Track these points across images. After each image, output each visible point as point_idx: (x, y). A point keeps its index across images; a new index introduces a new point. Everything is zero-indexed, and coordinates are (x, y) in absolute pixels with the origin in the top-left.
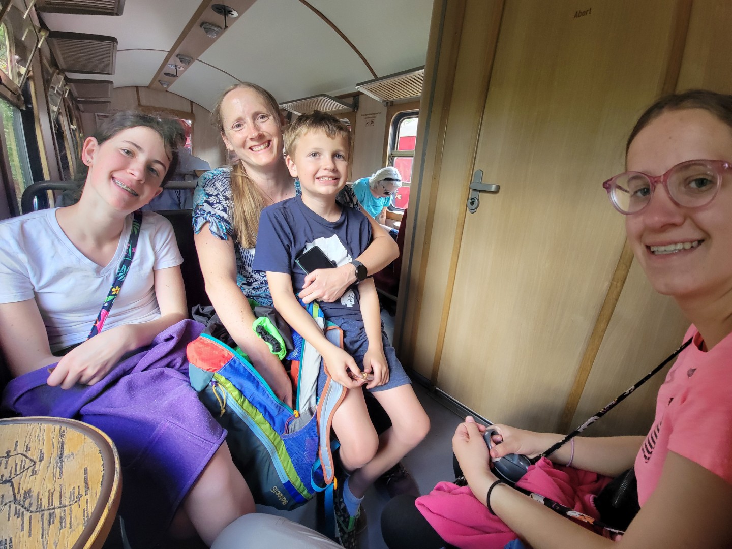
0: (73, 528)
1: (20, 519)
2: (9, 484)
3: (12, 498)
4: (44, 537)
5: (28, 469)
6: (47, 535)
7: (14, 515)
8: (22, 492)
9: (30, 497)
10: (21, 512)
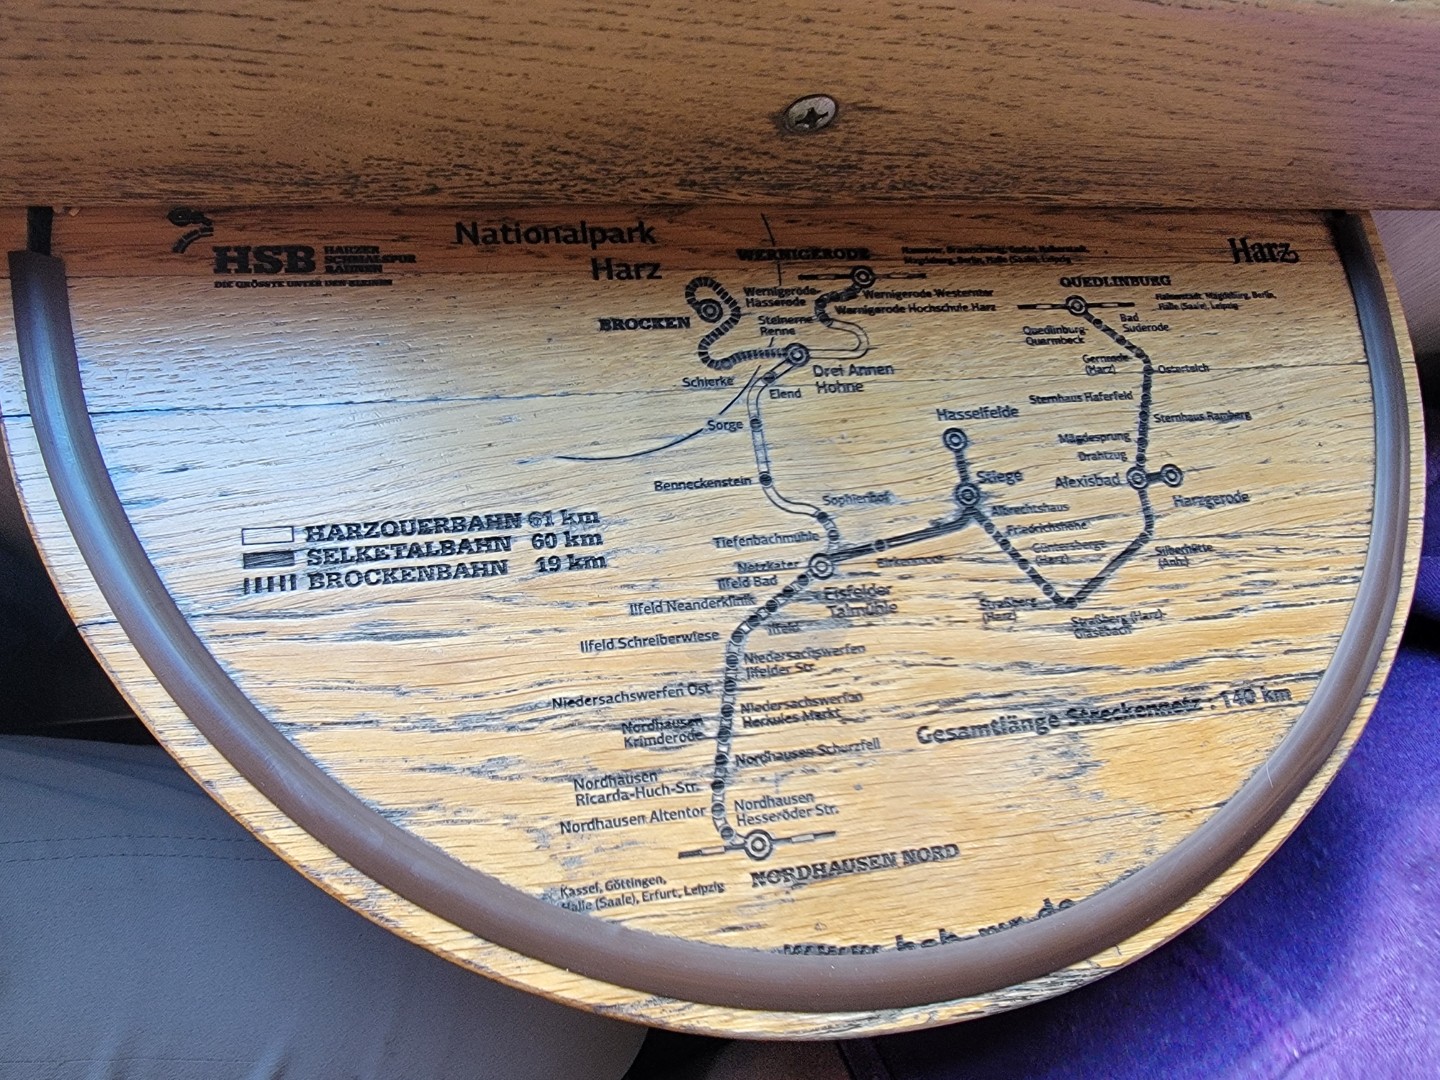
0: (561, 841)
1: (712, 590)
2: (950, 511)
3: (851, 538)
4: (559, 711)
5: (1036, 578)
6: (566, 720)
7: (744, 560)
8: (887, 577)
9: (840, 617)
10: (752, 590)
